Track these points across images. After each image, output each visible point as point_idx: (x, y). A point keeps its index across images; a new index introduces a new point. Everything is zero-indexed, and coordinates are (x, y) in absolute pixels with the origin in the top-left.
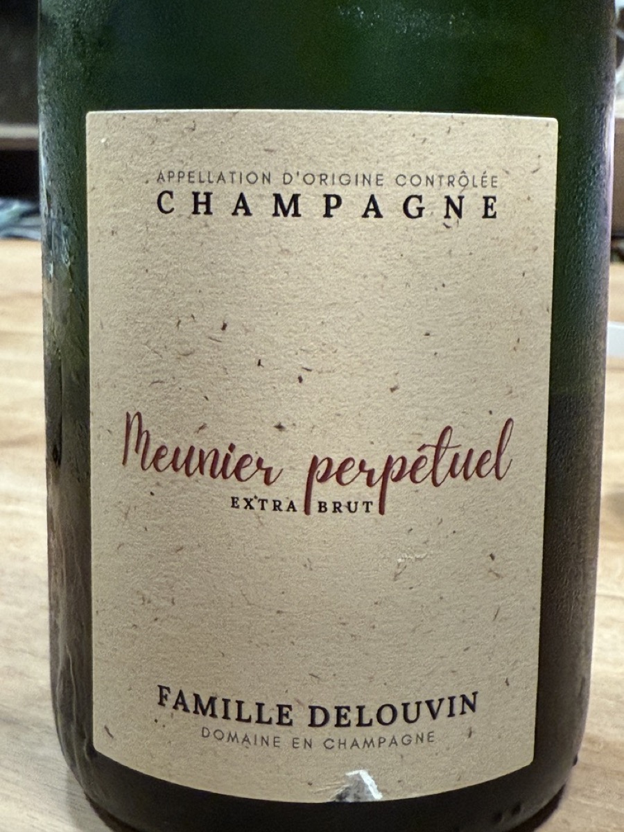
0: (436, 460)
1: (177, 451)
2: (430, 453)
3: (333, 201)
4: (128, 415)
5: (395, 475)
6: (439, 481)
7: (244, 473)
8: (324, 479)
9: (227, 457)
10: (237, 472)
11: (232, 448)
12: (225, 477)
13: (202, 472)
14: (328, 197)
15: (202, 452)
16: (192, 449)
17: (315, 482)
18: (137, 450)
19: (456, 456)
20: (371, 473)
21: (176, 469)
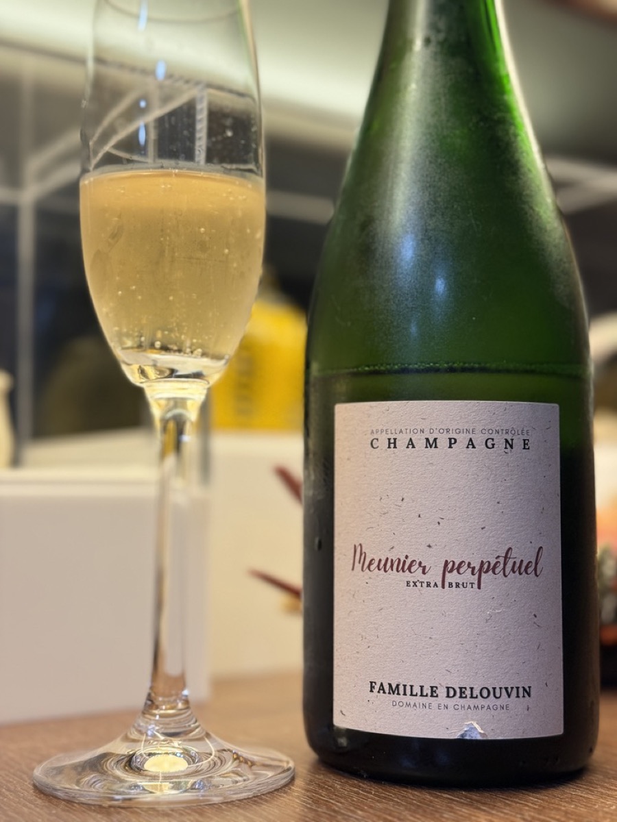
0: (505, 564)
1: (380, 560)
2: (502, 560)
3: (453, 441)
4: (355, 546)
5: (485, 570)
6: (507, 574)
7: (413, 569)
8: (451, 571)
9: (405, 562)
10: (409, 569)
11: (407, 557)
12: (403, 571)
13: (392, 570)
14: (450, 439)
15: (392, 560)
16: (387, 559)
17: (447, 573)
18: (359, 562)
19: (515, 563)
20: (473, 569)
21: (379, 569)
